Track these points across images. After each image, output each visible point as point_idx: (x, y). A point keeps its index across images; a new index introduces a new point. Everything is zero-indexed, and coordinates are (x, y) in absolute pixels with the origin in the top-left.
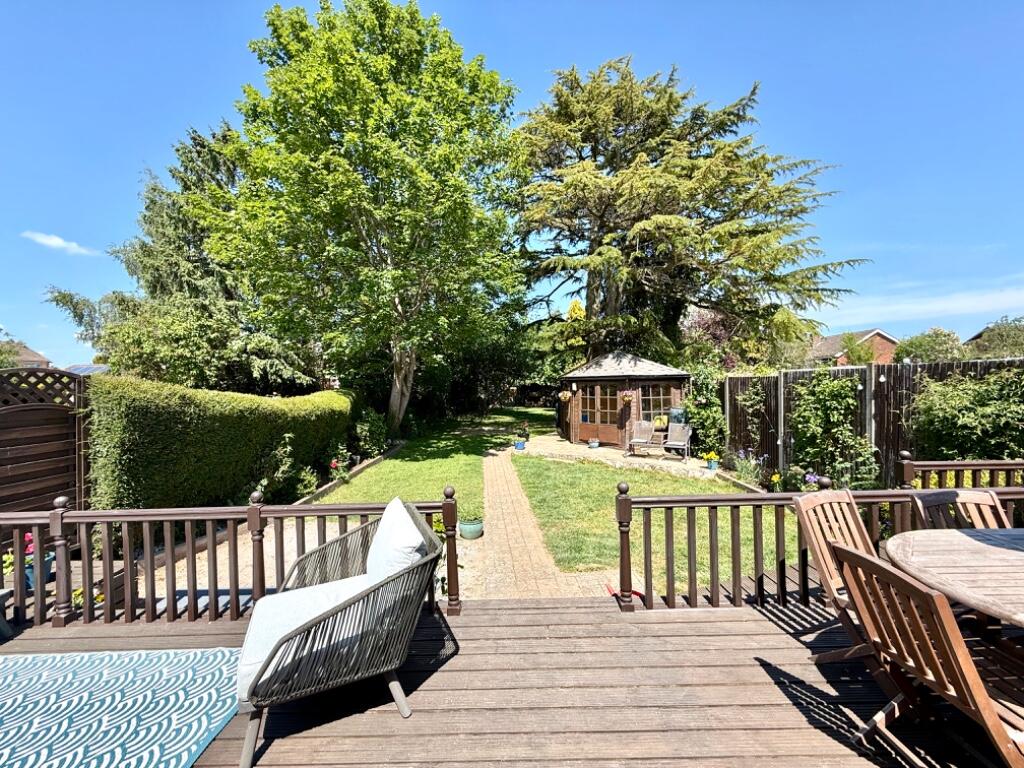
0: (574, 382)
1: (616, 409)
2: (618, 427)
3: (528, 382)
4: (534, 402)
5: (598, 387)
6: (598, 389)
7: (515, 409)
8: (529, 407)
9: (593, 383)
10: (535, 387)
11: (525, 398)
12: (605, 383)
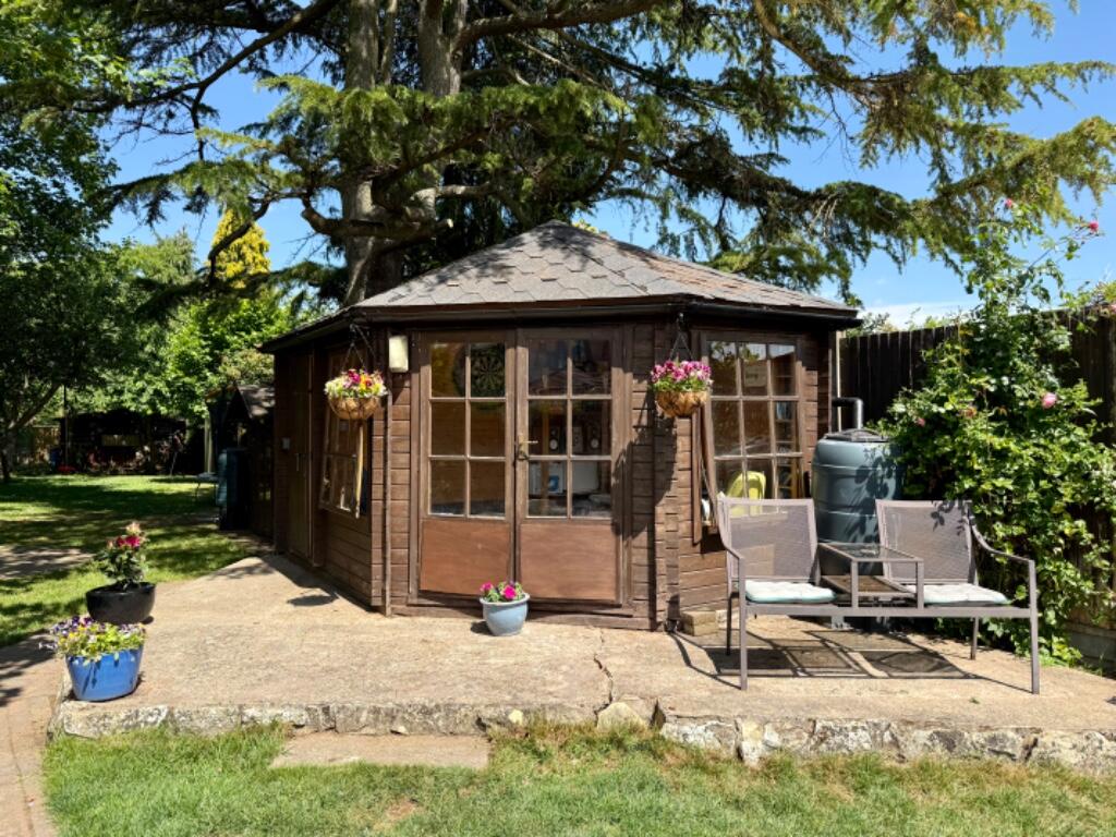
0: (398, 329)
1: (605, 447)
2: (618, 530)
3: (100, 401)
4: (119, 460)
5: (523, 353)
6: (518, 360)
7: (56, 480)
8: (97, 475)
9: (495, 337)
10: (119, 418)
11: (90, 449)
12: (554, 334)
